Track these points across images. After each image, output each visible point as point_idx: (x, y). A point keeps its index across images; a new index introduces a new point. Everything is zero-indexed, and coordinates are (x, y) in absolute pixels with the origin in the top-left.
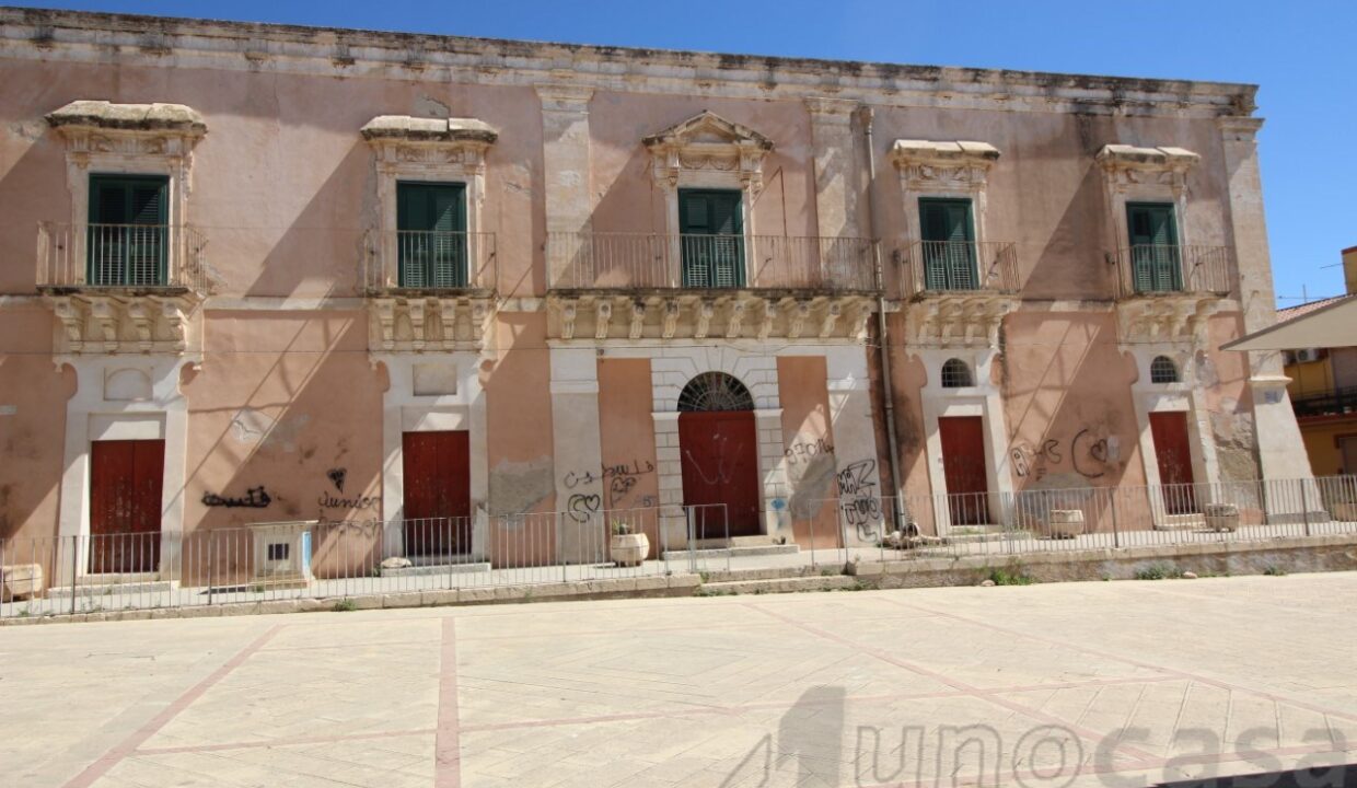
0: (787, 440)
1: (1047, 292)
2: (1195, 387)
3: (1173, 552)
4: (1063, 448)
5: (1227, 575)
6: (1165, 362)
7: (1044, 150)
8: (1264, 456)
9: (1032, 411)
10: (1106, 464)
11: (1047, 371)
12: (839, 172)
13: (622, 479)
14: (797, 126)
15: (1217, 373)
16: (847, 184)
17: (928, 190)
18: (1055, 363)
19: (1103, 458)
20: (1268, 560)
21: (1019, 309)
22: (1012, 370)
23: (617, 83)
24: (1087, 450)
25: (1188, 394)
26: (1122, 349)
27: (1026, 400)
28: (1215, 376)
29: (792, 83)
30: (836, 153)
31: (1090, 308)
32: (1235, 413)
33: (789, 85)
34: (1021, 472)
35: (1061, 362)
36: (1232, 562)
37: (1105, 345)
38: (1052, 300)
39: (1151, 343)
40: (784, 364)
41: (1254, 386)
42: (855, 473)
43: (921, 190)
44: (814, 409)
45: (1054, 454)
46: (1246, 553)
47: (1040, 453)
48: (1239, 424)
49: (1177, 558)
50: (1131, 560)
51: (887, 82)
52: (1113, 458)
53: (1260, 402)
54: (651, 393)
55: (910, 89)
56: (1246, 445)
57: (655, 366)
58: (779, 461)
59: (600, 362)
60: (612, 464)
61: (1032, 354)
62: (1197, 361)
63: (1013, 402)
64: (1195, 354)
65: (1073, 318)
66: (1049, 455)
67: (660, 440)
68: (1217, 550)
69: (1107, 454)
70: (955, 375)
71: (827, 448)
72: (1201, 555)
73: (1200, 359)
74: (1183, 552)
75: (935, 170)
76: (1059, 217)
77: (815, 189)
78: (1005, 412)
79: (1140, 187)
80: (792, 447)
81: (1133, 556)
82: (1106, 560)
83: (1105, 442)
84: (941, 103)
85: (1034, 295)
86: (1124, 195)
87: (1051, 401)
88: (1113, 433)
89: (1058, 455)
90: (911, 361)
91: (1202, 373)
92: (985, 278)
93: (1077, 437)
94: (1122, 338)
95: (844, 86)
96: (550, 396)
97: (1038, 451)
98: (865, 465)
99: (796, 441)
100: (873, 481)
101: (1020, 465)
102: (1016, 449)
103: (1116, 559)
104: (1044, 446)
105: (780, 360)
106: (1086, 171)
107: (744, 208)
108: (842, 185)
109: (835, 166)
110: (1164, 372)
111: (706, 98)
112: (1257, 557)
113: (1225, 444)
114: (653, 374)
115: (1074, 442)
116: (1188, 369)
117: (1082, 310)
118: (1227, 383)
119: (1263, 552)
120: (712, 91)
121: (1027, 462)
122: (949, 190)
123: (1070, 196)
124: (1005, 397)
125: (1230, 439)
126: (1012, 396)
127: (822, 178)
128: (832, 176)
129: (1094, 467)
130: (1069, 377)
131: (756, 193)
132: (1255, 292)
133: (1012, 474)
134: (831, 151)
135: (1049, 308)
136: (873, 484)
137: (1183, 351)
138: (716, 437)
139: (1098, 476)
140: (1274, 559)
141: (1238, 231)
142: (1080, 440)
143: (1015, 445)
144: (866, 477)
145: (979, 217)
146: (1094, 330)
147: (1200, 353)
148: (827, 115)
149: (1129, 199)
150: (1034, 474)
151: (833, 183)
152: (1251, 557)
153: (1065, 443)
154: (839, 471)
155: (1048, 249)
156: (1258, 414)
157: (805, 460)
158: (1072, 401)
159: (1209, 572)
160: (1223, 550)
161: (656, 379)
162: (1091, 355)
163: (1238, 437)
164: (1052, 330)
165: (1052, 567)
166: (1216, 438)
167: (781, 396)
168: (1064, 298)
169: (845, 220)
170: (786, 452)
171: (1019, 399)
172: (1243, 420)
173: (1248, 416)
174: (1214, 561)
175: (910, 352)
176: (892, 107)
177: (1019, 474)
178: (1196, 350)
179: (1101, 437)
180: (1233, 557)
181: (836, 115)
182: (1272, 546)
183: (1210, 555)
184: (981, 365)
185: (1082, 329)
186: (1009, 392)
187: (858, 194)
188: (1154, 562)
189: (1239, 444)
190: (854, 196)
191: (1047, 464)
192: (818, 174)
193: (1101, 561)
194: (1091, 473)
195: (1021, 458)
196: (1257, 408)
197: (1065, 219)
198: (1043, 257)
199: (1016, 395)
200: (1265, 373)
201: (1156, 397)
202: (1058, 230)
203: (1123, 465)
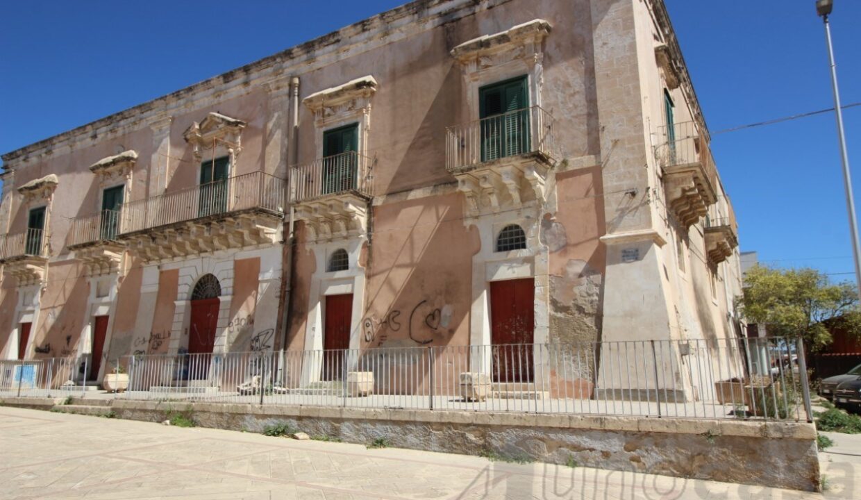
0: (231, 316)
1: (406, 184)
2: (539, 253)
3: (297, 413)
4: (403, 318)
5: (340, 441)
6: (514, 230)
7: (415, 66)
8: (606, 321)
9: (385, 288)
10: (437, 331)
11: (402, 250)
12: (279, 128)
13: (157, 341)
14: (261, 105)
15: (565, 235)
16: (283, 135)
17: (330, 124)
18: (408, 244)
19: (435, 326)
20: (379, 431)
21: (384, 203)
22: (376, 255)
23: (183, 110)
24: (422, 319)
25: (530, 260)
26: (468, 223)
27: (382, 278)
28: (563, 238)
29: (259, 77)
30: (279, 116)
31: (440, 192)
32: (581, 276)
33: (257, 79)
34: (368, 339)
35: (412, 243)
36: (345, 429)
37: (453, 221)
38: (410, 190)
39: (495, 214)
40: (238, 265)
41: (609, 244)
42: (261, 338)
43: (325, 126)
44: (250, 294)
45: (396, 323)
46: (359, 421)
47: (385, 322)
48: (583, 288)
49: (299, 418)
50: (264, 416)
51: (309, 55)
52: (445, 325)
53: (615, 261)
54: (177, 289)
55: (324, 54)
56: (588, 309)
57: (181, 273)
58: (224, 331)
59: (161, 273)
60: (155, 333)
61: (391, 238)
62: (543, 225)
63: (374, 280)
64: (541, 218)
65: (427, 203)
66: (392, 323)
67: (176, 318)
68: (332, 415)
69: (439, 323)
70: (340, 261)
71: (251, 321)
72: (319, 418)
73: (547, 222)
74: (304, 414)
75: (333, 108)
76: (422, 118)
77: (265, 143)
78: (367, 288)
79: (492, 69)
80: (233, 321)
81: (266, 413)
82: (247, 414)
83: (439, 311)
84: (343, 56)
85: (397, 188)
86: (479, 82)
87: (401, 277)
88: (448, 302)
89: (399, 324)
90: (308, 254)
91: (548, 237)
92: (362, 182)
93: (416, 307)
94: (468, 213)
95: (286, 68)
96: (139, 294)
97: (383, 321)
98: (268, 333)
99: (236, 317)
100: (269, 345)
101: (369, 332)
102: (369, 319)
103: (253, 414)
104: (389, 316)
105: (236, 262)
106: (448, 71)
107: (229, 167)
108: (280, 136)
109: (277, 126)
110: (512, 239)
111: (219, 103)
112: (369, 426)
113: (565, 309)
114: (180, 278)
115: (413, 312)
116: (534, 235)
117: (434, 194)
118: (576, 245)
119: (374, 421)
120: (222, 99)
121: (374, 330)
122: (344, 120)
123: (433, 97)
124: (369, 277)
125: (571, 303)
126: (374, 275)
127: (269, 135)
128: (275, 132)
129: (425, 334)
130: (418, 255)
131: (237, 155)
132: (616, 142)
133: (361, 340)
134: (276, 115)
135: (407, 196)
136: (269, 347)
137: (528, 217)
138: (208, 315)
139: (428, 342)
140: (386, 431)
141: (599, 81)
142: (418, 310)
143: (369, 315)
144: (266, 342)
145: (362, 134)
146: (443, 211)
147: (548, 216)
148: (276, 91)
149: (482, 83)
150: (377, 340)
151: (275, 137)
152: (363, 425)
153: (406, 313)
154: (253, 337)
155: (411, 147)
156: (607, 276)
157: (238, 330)
158: (418, 277)
159: (324, 436)
160: (338, 416)
161: (180, 281)
162: (439, 231)
163: (580, 302)
164: (409, 215)
165: (212, 416)
166: (554, 303)
167: (234, 287)
168: (419, 186)
169: (279, 161)
170: (229, 324)
171: (378, 277)
172: (591, 282)
173: (597, 278)
174: (329, 426)
175: (308, 247)
176: (313, 71)
177: (366, 340)
178: (543, 214)
179: (437, 306)
180: (347, 424)
181: (281, 90)
182: (385, 417)
183: (327, 419)
184: (353, 252)
185: (434, 210)
186: (372, 272)
187: (288, 141)
188: (281, 420)
189: (580, 309)
190: (286, 142)
191: (389, 332)
192: (268, 132)
193: (243, 414)
194: (423, 340)
195: (370, 328)
196: (608, 268)
197: (428, 118)
198: (407, 155)
199: (376, 274)
200: (625, 229)
201: (497, 265)
202: (422, 128)
203: (452, 332)
